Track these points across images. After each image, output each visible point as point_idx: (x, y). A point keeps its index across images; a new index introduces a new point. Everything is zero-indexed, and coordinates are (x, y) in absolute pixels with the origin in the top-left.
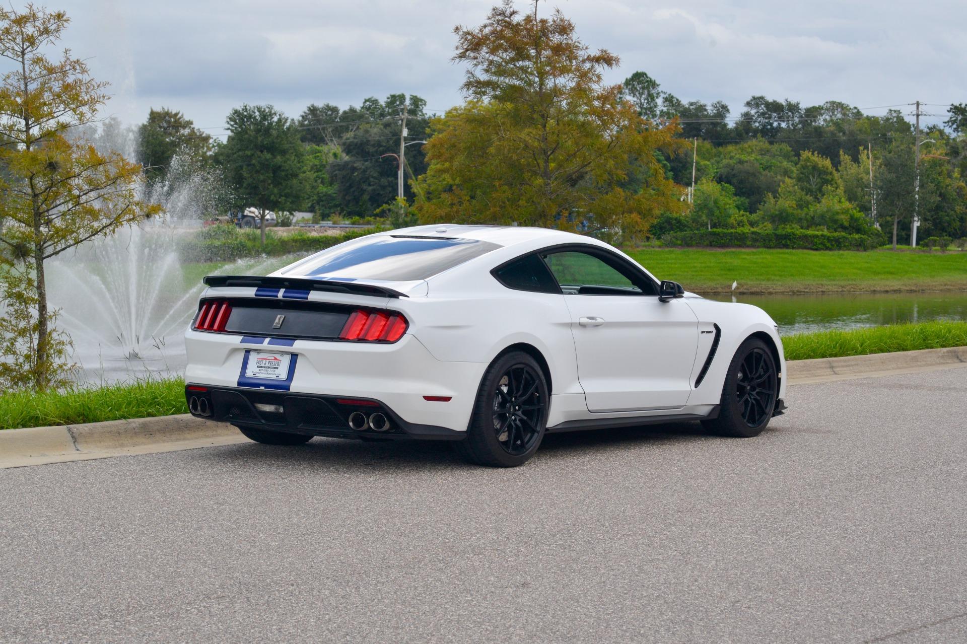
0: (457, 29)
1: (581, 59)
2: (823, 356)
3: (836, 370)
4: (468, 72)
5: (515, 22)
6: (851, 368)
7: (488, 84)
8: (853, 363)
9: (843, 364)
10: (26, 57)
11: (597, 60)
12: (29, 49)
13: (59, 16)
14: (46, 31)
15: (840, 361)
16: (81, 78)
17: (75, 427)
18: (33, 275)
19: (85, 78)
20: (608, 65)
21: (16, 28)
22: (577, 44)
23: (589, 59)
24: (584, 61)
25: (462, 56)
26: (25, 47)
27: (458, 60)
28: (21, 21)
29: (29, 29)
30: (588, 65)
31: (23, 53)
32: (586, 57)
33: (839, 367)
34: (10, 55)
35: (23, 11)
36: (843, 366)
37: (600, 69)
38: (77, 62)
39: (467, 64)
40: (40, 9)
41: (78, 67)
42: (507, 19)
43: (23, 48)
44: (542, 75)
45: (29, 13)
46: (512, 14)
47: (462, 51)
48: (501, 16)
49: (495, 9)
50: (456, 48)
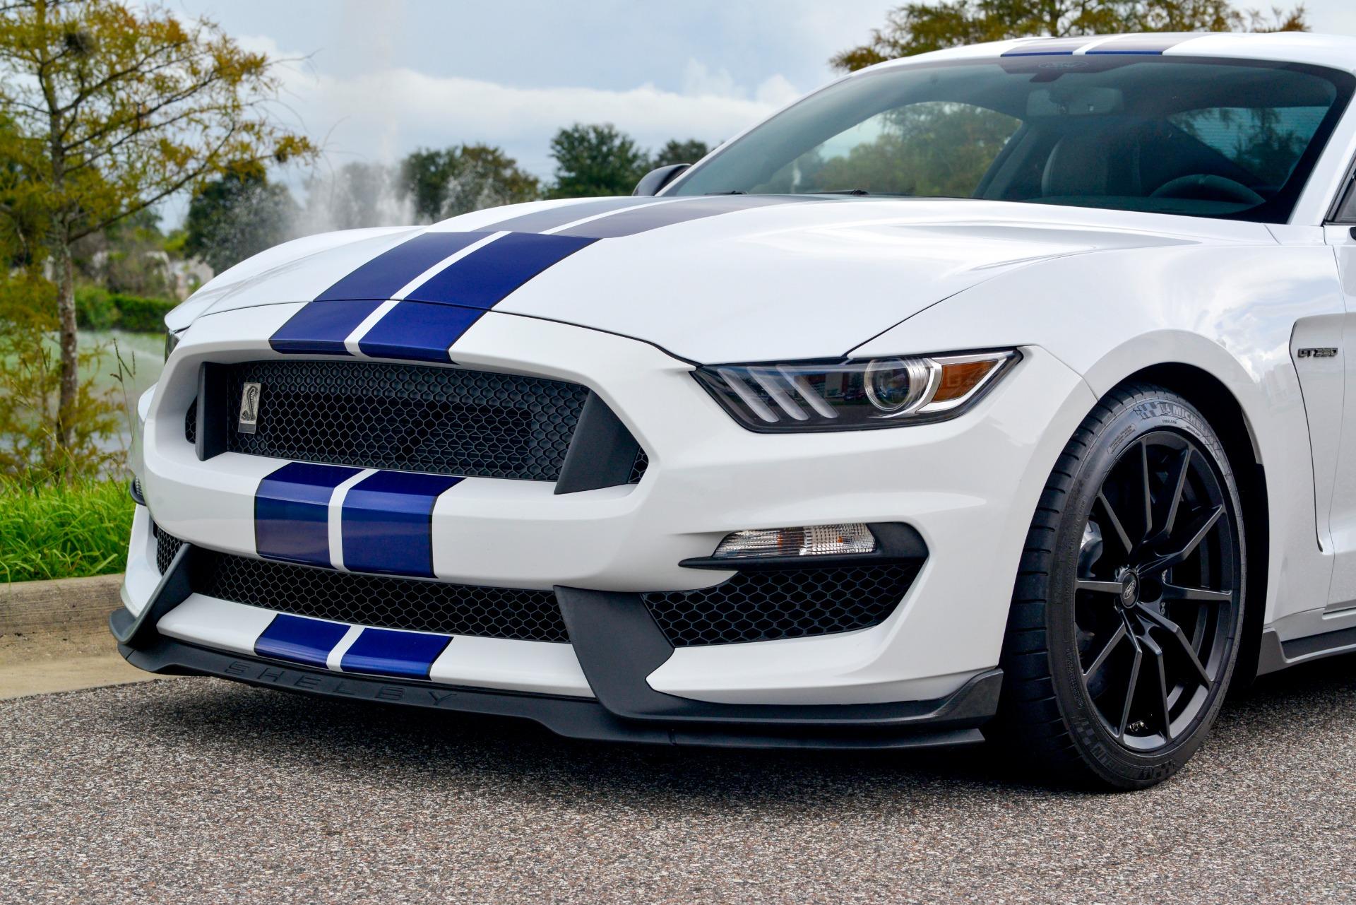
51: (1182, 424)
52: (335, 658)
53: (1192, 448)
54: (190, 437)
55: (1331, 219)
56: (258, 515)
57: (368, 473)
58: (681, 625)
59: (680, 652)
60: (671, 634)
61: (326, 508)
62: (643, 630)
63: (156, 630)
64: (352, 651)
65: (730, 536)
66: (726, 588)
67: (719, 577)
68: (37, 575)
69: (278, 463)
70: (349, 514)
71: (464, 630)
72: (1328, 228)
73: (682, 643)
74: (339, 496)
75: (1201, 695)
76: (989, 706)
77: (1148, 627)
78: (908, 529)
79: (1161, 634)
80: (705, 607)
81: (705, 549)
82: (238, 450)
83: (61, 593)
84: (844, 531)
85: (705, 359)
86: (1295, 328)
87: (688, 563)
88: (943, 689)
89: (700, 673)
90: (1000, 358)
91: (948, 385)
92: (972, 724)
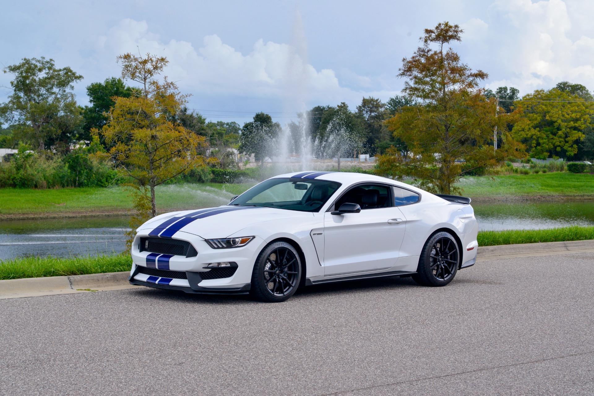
0: (404, 60)
1: (467, 75)
2: (563, 240)
3: (569, 248)
4: (406, 83)
5: (429, 56)
6: (580, 247)
7: (416, 89)
8: (581, 244)
9: (574, 244)
10: (147, 81)
11: (476, 76)
12: (148, 77)
13: (163, 60)
14: (156, 68)
15: (573, 243)
16: (174, 92)
17: (72, 277)
18: (149, 195)
19: (176, 91)
20: (482, 78)
21: (141, 66)
22: (466, 67)
23: (471, 75)
24: (468, 76)
25: (403, 74)
26: (146, 76)
27: (400, 77)
28: (145, 62)
29: (149, 66)
30: (471, 79)
31: (145, 79)
32: (469, 74)
33: (571, 246)
34: (137, 80)
35: (145, 57)
36: (574, 246)
37: (478, 80)
38: (172, 83)
39: (406, 79)
40: (154, 56)
41: (171, 86)
42: (426, 54)
43: (145, 76)
44: (443, 84)
45: (148, 58)
46: (428, 51)
47: (403, 71)
48: (422, 52)
49: (419, 48)
50: (400, 70)
51: (286, 246)
52: (157, 282)
53: (288, 250)
54: (139, 249)
55: (327, 211)
56: (147, 261)
57: (162, 254)
58: (204, 277)
59: (203, 280)
60: (202, 278)
61: (155, 260)
62: (199, 277)
63: (133, 279)
64: (159, 281)
65: (210, 264)
66: (210, 271)
67: (209, 270)
68: (121, 271)
69: (150, 253)
70: (158, 261)
71: (174, 278)
72: (326, 213)
73: (203, 279)
74: (157, 258)
75: (291, 288)
76: (249, 288)
77: (281, 277)
78: (235, 263)
79: (283, 279)
80: (207, 274)
81: (206, 266)
82: (145, 251)
83: (125, 274)
84: (226, 263)
85: (206, 239)
86: (312, 230)
87: (203, 268)
88: (241, 286)
89: (205, 283)
90: (252, 237)
91: (242, 242)
92: (246, 291)
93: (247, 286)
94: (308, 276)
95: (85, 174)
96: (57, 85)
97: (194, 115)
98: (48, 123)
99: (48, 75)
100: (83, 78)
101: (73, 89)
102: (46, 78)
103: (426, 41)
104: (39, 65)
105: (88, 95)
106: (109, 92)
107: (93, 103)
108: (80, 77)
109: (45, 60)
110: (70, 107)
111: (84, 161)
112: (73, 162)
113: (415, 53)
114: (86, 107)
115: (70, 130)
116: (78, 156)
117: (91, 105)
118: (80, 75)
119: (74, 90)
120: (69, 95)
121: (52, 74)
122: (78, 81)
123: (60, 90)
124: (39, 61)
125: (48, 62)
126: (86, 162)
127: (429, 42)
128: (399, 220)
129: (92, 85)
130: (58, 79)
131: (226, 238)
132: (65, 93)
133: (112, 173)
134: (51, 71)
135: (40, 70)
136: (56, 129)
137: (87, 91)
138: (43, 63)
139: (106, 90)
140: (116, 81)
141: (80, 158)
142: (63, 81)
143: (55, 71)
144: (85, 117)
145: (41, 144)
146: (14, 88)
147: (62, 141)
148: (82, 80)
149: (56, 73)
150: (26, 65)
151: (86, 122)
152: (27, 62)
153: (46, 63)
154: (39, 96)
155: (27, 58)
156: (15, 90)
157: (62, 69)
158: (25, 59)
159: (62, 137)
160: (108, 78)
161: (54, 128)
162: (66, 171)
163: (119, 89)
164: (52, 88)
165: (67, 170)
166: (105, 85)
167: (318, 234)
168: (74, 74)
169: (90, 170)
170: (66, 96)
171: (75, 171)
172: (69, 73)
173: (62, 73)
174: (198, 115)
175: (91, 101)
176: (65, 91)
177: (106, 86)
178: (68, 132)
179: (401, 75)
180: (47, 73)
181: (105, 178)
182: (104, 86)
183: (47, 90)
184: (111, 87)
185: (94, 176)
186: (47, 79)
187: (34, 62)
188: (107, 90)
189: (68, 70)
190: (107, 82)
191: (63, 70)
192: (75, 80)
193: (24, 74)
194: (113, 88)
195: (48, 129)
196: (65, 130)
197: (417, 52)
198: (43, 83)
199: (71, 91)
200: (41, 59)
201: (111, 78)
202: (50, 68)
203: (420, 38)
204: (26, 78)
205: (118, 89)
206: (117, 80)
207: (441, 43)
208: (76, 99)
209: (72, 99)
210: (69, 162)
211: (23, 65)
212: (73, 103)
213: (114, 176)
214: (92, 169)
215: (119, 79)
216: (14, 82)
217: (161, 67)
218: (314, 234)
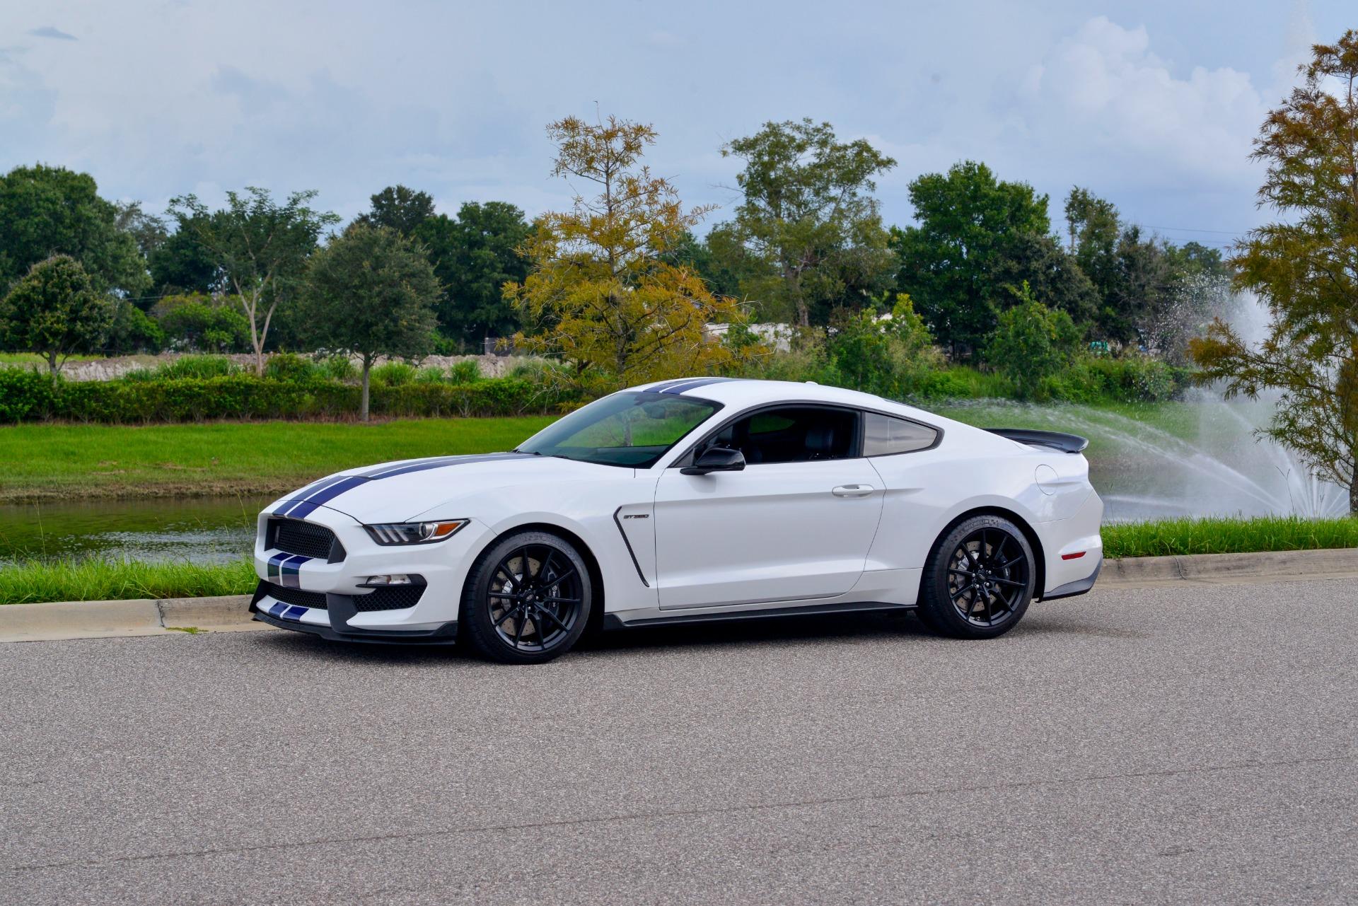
4: (1272, 171)
5: (1318, 107)
12: (614, 169)
13: (641, 130)
14: (627, 148)
25: (1263, 152)
26: (610, 166)
27: (1257, 159)
28: (609, 136)
29: (618, 145)
31: (609, 173)
34: (593, 176)
35: (607, 126)
39: (1268, 161)
40: (624, 121)
41: (662, 188)
42: (1312, 103)
45: (614, 126)
46: (1317, 97)
47: (1261, 145)
48: (1305, 101)
49: (1296, 91)
50: (1256, 142)
51: (546, 543)
52: (282, 615)
53: (553, 550)
54: (265, 543)
55: (673, 466)
56: (270, 570)
57: (294, 556)
58: (360, 605)
59: (359, 613)
60: (355, 608)
61: (279, 567)
62: (349, 606)
63: (256, 607)
64: (287, 613)
65: (370, 578)
66: (373, 594)
67: (370, 591)
69: (275, 553)
70: (283, 569)
71: (309, 606)
72: (669, 469)
73: (360, 611)
74: (282, 563)
75: (565, 633)
76: (454, 632)
77: (538, 610)
78: (420, 576)
79: (541, 612)
80: (367, 600)
81: (364, 582)
82: (270, 547)
84: (401, 576)
85: (367, 523)
86: (620, 508)
87: (358, 586)
88: (435, 627)
89: (363, 620)
90: (463, 522)
91: (441, 530)
92: (449, 638)
93: (448, 626)
94: (609, 607)
95: (875, 381)
96: (837, 182)
97: (1156, 244)
98: (816, 265)
99: (820, 160)
100: (896, 163)
101: (873, 190)
102: (816, 166)
103: (1311, 74)
104: (799, 137)
105: (912, 201)
106: (959, 195)
107: (922, 221)
108: (889, 162)
109: (812, 126)
110: (867, 230)
111: (873, 351)
112: (848, 353)
113: (1284, 102)
114: (909, 229)
115: (867, 281)
116: (859, 340)
117: (918, 225)
118: (890, 157)
119: (877, 190)
120: (865, 203)
121: (829, 156)
122: (884, 170)
123: (844, 191)
124: (798, 128)
125: (818, 130)
126: (878, 355)
127: (1319, 74)
128: (862, 489)
129: (921, 179)
130: (839, 168)
131: (404, 523)
132: (856, 199)
133: (938, 379)
134: (827, 150)
135: (801, 148)
136: (833, 278)
137: (910, 193)
138: (807, 133)
139: (950, 189)
140: (974, 170)
141: (864, 343)
142: (851, 172)
143: (835, 148)
144: (901, 253)
145: (801, 314)
146: (745, 188)
147: (849, 305)
148: (893, 168)
149: (837, 154)
150: (771, 138)
151: (902, 264)
152: (774, 130)
153: (814, 131)
154: (799, 206)
155: (774, 122)
156: (747, 195)
157: (849, 144)
158: (769, 125)
159: (848, 296)
160: (957, 162)
161: (828, 276)
162: (832, 372)
163: (980, 186)
164: (826, 188)
165: (836, 372)
166: (950, 179)
167: (637, 517)
168: (875, 155)
169: (888, 372)
170: (858, 204)
171: (853, 372)
172: (865, 154)
173: (850, 153)
174: (1169, 245)
175: (917, 216)
176: (854, 194)
177: (952, 180)
178: (862, 287)
179: (1260, 153)
180: (818, 155)
181: (922, 390)
182: (947, 180)
183: (817, 193)
184: (961, 183)
185: (896, 384)
186: (818, 167)
187: (787, 131)
188: (953, 190)
189: (862, 147)
190: (954, 173)
191: (850, 147)
192: (877, 169)
193: (766, 158)
194: (967, 188)
195: (816, 280)
196: (856, 282)
197: (1289, 100)
198: (808, 177)
199: (869, 194)
200: (802, 123)
201: (964, 163)
202: (823, 143)
203: (1300, 68)
204: (770, 166)
205: (977, 187)
206: (976, 167)
207: (1349, 76)
208: (881, 212)
209: (873, 212)
210: (839, 354)
211: (766, 135)
212: (876, 222)
213: (942, 384)
214: (891, 369)
215: (982, 164)
216: (743, 175)
217: (639, 146)
218: (626, 517)
